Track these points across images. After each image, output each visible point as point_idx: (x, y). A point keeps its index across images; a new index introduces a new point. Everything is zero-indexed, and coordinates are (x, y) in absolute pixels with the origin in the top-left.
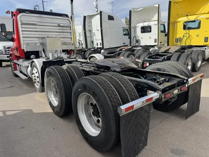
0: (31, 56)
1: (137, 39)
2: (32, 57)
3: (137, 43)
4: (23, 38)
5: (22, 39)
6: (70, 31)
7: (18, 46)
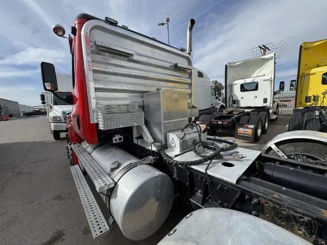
0: (114, 139)
1: (234, 99)
2: (116, 140)
3: (234, 104)
4: (95, 91)
5: (92, 94)
6: (189, 81)
7: (81, 114)
